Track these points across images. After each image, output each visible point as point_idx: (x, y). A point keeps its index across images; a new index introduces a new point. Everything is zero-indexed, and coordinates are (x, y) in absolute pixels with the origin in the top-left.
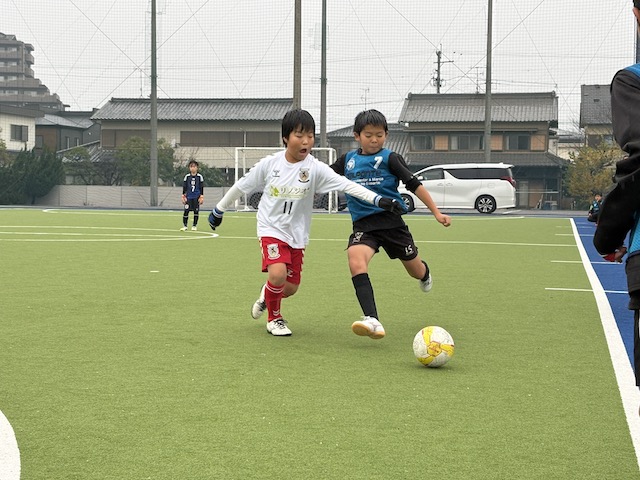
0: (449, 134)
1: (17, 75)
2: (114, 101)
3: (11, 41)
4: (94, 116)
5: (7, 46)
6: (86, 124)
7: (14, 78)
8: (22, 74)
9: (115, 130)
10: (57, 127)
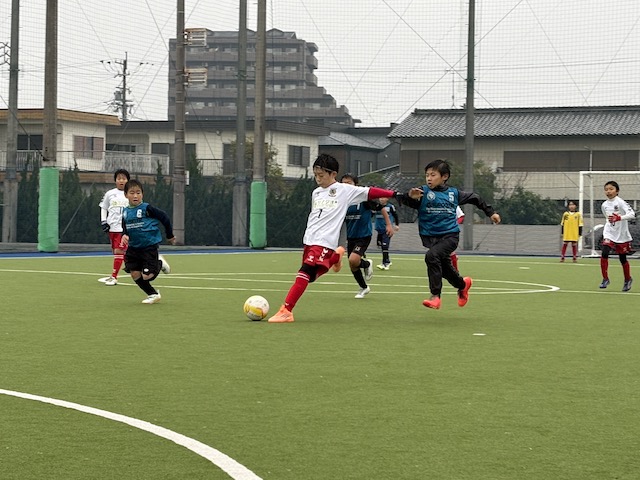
1: (296, 82)
2: (418, 113)
3: (289, 40)
4: (392, 134)
5: (284, 46)
6: (382, 143)
7: (293, 87)
8: (302, 81)
9: (419, 151)
10: (346, 147)
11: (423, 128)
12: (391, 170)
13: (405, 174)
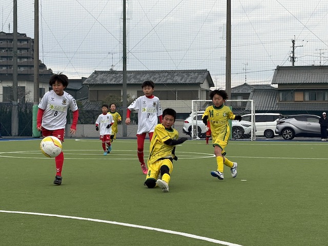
0: (304, 91)
1: (27, 58)
2: (96, 72)
3: (23, 37)
4: (85, 82)
5: (20, 40)
7: (26, 60)
8: (30, 57)
9: (98, 90)
11: (99, 80)
12: (84, 99)
13: (91, 101)
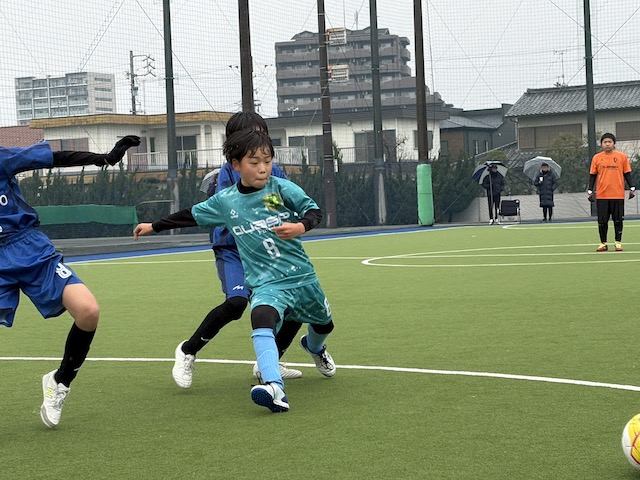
1: (392, 74)
2: (530, 93)
3: (384, 36)
4: (510, 113)
6: (495, 123)
7: (390, 79)
8: (397, 73)
9: (535, 128)
10: (464, 129)
11: (537, 106)
12: (509, 147)
13: (523, 150)
